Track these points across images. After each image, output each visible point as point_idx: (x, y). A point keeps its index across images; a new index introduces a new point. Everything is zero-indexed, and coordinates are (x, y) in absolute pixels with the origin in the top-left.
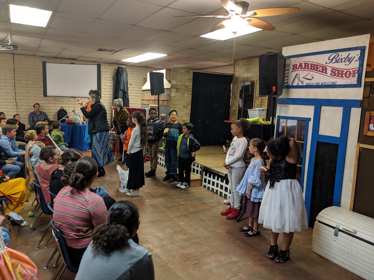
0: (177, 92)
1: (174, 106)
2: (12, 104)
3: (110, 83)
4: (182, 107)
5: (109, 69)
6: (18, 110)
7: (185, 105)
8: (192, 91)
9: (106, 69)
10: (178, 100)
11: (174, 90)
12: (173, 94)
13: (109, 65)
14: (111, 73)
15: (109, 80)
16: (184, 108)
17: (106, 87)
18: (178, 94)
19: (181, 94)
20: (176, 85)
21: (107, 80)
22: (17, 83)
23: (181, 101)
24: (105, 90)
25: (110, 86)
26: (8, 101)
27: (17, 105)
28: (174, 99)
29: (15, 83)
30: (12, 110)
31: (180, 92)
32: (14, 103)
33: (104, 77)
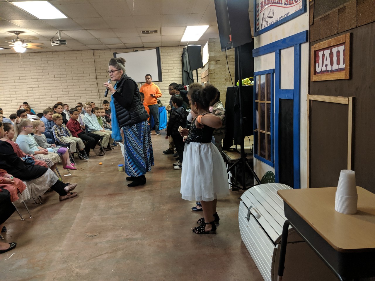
0: (217, 64)
1: (214, 80)
2: (96, 94)
3: (179, 66)
4: (224, 80)
5: (178, 52)
6: (100, 99)
7: (227, 78)
8: (234, 61)
9: (174, 52)
10: (218, 72)
11: (213, 62)
12: (212, 67)
13: (177, 48)
14: (179, 56)
15: (178, 63)
16: (227, 81)
17: (175, 70)
18: (218, 66)
19: (221, 66)
20: (215, 56)
21: (176, 63)
22: (98, 76)
23: (221, 73)
24: (175, 73)
25: (179, 69)
26: (93, 91)
27: (99, 95)
28: (213, 72)
29: (96, 76)
30: (96, 99)
31: (220, 64)
32: (97, 93)
33: (172, 61)
